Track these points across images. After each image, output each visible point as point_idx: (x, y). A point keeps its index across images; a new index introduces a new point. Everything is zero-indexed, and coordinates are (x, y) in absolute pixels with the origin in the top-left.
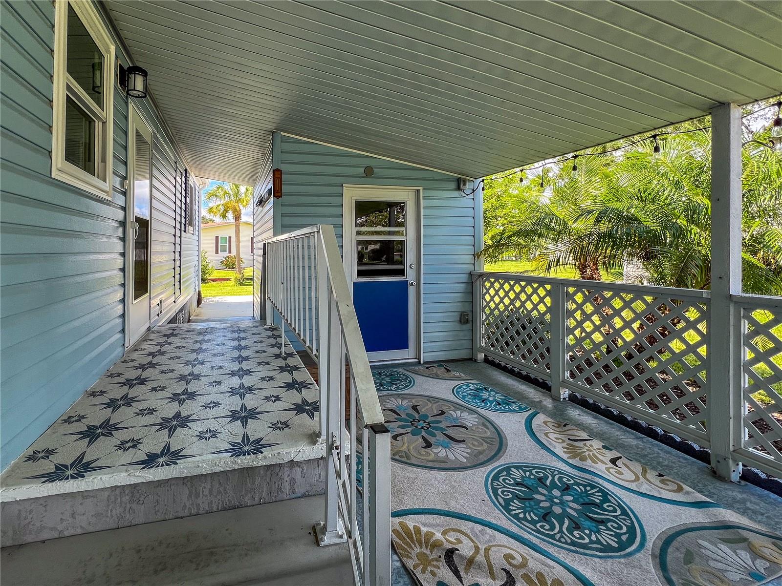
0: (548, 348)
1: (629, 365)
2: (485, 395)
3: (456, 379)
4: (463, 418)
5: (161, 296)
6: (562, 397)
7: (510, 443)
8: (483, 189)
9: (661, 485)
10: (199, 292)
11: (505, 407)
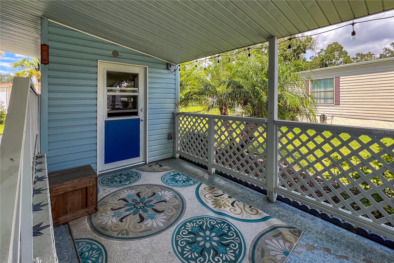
0: (207, 149)
1: (238, 154)
2: (178, 178)
3: (165, 170)
4: (165, 195)
6: (212, 172)
7: (187, 206)
8: (179, 70)
9: (251, 212)
11: (186, 183)
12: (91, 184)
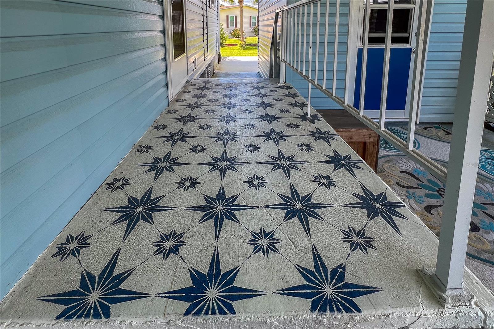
5: (195, 56)
10: (219, 53)
12: (371, 140)
